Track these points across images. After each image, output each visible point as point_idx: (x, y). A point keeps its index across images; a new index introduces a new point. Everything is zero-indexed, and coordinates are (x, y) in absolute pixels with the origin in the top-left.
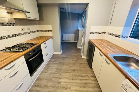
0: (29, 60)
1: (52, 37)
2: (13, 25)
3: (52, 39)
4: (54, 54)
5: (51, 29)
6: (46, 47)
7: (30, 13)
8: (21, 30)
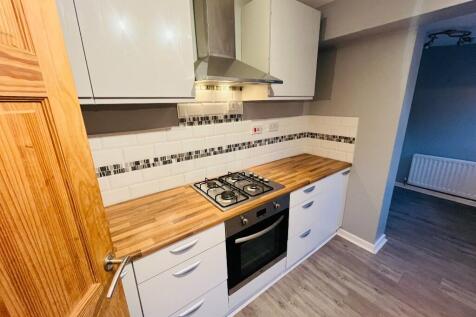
0: (238, 241)
1: (350, 165)
2: (237, 120)
3: (346, 173)
4: (337, 238)
5: (352, 134)
6: (309, 205)
7: (281, 82)
8: (252, 132)
